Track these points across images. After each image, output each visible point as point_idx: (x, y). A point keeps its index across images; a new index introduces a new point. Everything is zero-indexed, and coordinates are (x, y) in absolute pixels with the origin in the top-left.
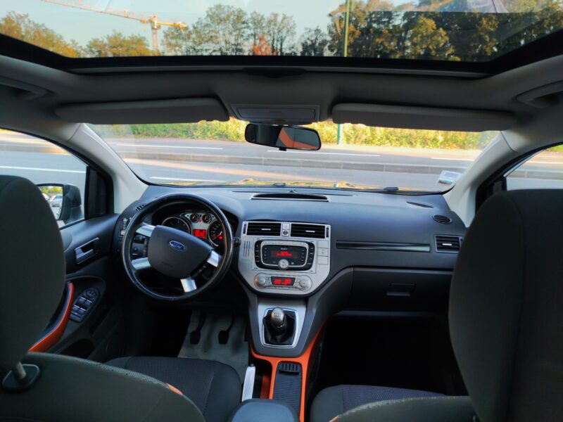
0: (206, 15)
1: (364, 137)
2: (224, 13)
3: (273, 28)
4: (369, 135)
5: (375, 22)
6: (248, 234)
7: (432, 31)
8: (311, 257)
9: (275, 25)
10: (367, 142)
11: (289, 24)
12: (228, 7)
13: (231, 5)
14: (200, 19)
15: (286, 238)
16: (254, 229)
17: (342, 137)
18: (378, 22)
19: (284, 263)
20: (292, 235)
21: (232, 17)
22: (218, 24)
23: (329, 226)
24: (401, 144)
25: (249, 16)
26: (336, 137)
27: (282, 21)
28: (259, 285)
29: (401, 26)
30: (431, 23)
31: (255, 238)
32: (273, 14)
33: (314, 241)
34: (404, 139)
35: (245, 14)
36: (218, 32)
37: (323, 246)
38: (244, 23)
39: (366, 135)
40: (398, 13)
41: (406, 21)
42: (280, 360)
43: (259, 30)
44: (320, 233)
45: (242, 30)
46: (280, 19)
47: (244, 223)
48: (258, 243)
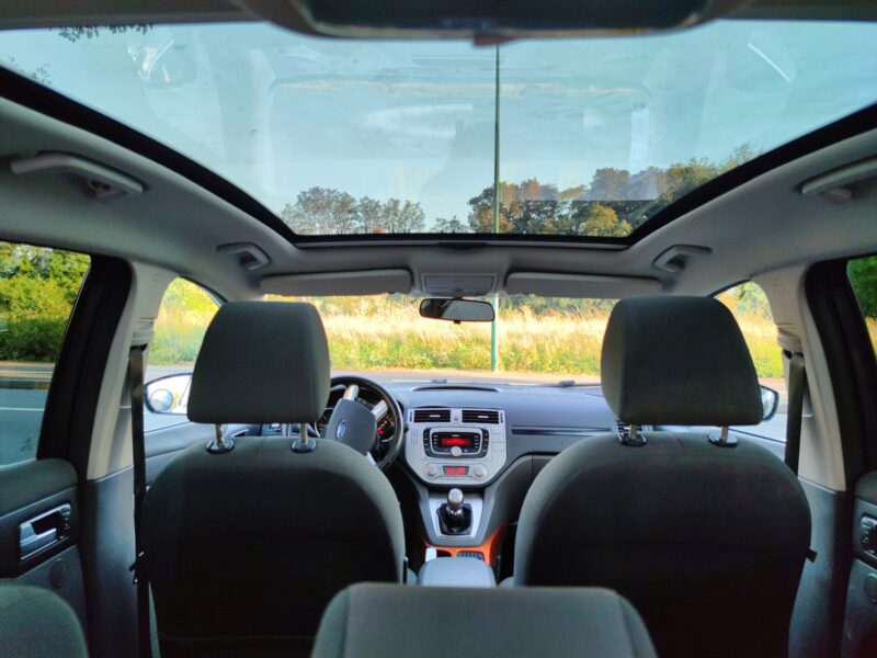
0: (297, 200)
1: (529, 361)
2: (323, 199)
3: (393, 220)
4: (536, 358)
5: (533, 211)
6: (415, 421)
7: (613, 225)
8: (486, 444)
9: (395, 214)
10: (533, 367)
11: (414, 214)
12: (329, 191)
13: (332, 189)
14: (287, 205)
15: (456, 425)
16: (421, 416)
17: (498, 361)
18: (538, 210)
19: (456, 451)
20: (464, 421)
21: (334, 203)
22: (315, 213)
23: (503, 412)
24: (582, 371)
25: (359, 203)
26: (490, 362)
27: (405, 209)
28: (430, 475)
29: (570, 216)
30: (610, 212)
31: (424, 426)
32: (392, 200)
33: (488, 427)
34: (585, 364)
35: (353, 200)
36: (314, 224)
37: (498, 432)
38: (350, 212)
39: (532, 357)
40: (565, 200)
41: (576, 211)
42: (459, 550)
43: (372, 222)
44: (493, 418)
45: (348, 223)
46: (401, 207)
47: (409, 411)
48: (427, 432)
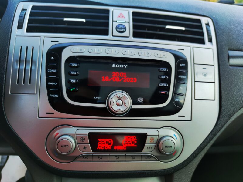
6: (28, 30)
15: (122, 41)
16: (47, 19)
20: (135, 35)
31: (46, 41)
37: (204, 60)
48: (55, 51)
